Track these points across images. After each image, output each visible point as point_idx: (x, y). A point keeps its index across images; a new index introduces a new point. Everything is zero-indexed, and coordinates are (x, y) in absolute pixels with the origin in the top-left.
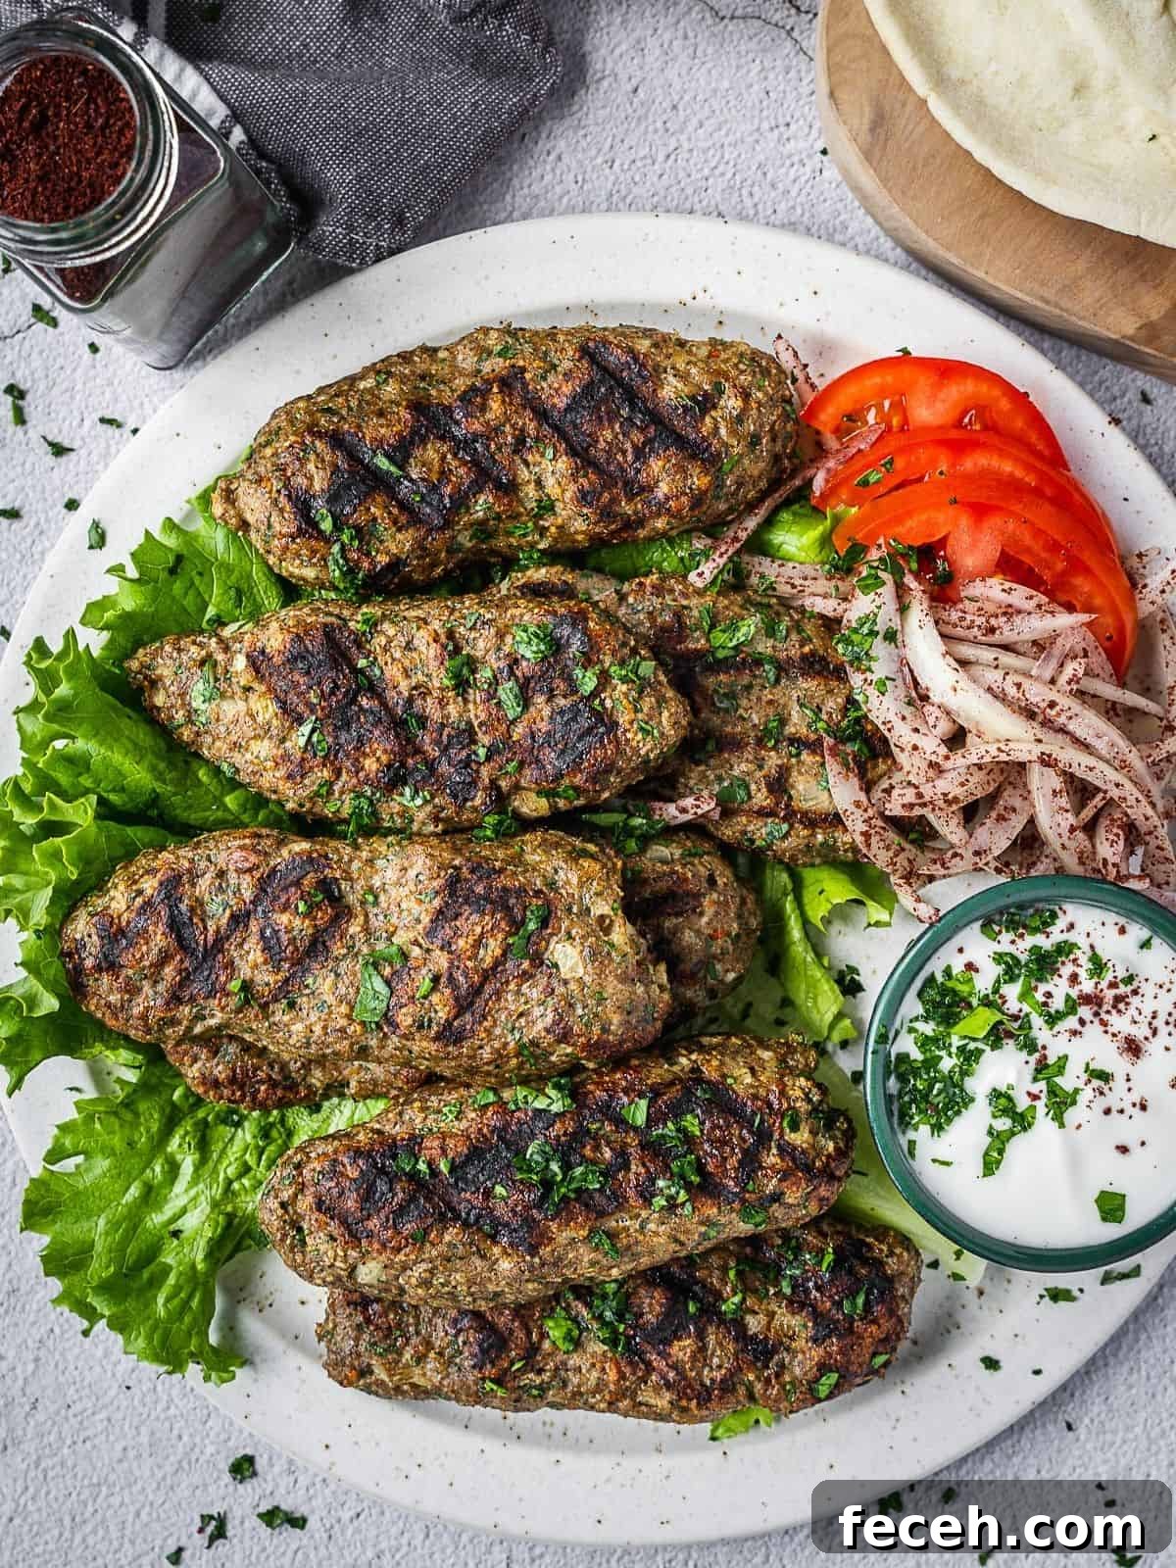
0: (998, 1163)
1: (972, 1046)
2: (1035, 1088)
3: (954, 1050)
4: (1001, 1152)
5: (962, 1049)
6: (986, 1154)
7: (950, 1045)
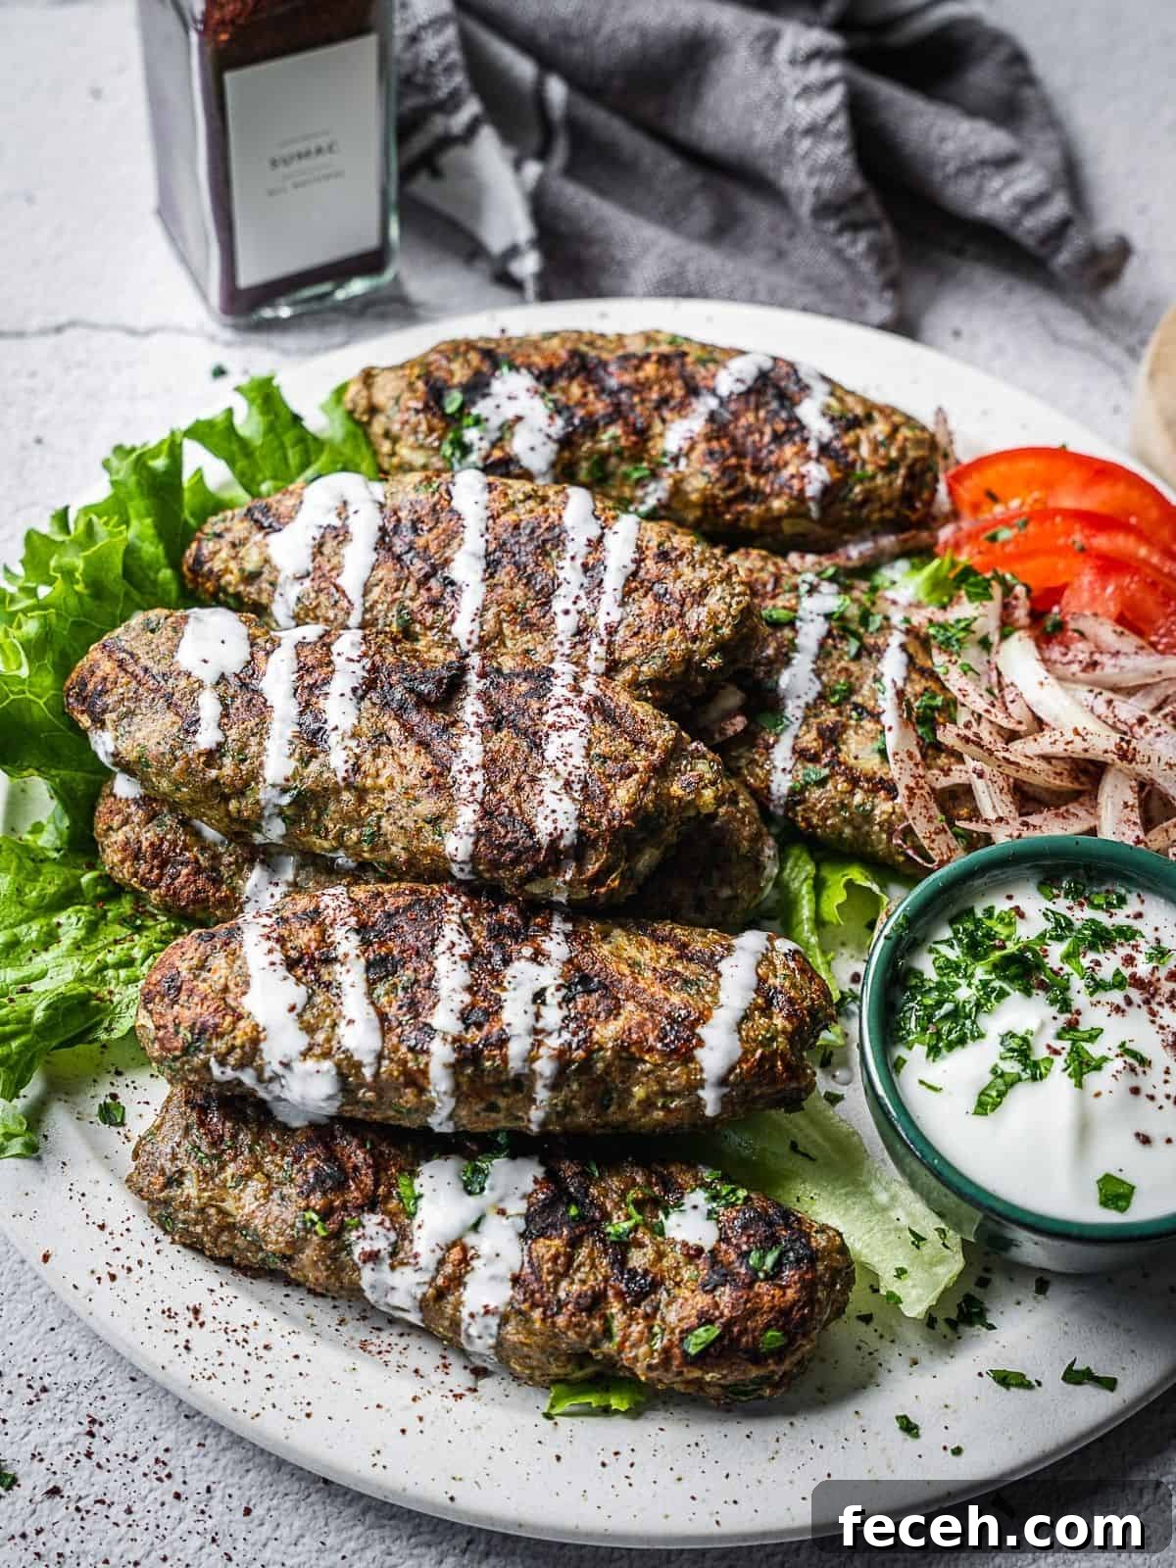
0: (996, 1105)
1: (997, 984)
2: (1057, 1044)
3: (975, 981)
4: (1001, 1095)
5: (985, 984)
6: (982, 1093)
7: (972, 975)
